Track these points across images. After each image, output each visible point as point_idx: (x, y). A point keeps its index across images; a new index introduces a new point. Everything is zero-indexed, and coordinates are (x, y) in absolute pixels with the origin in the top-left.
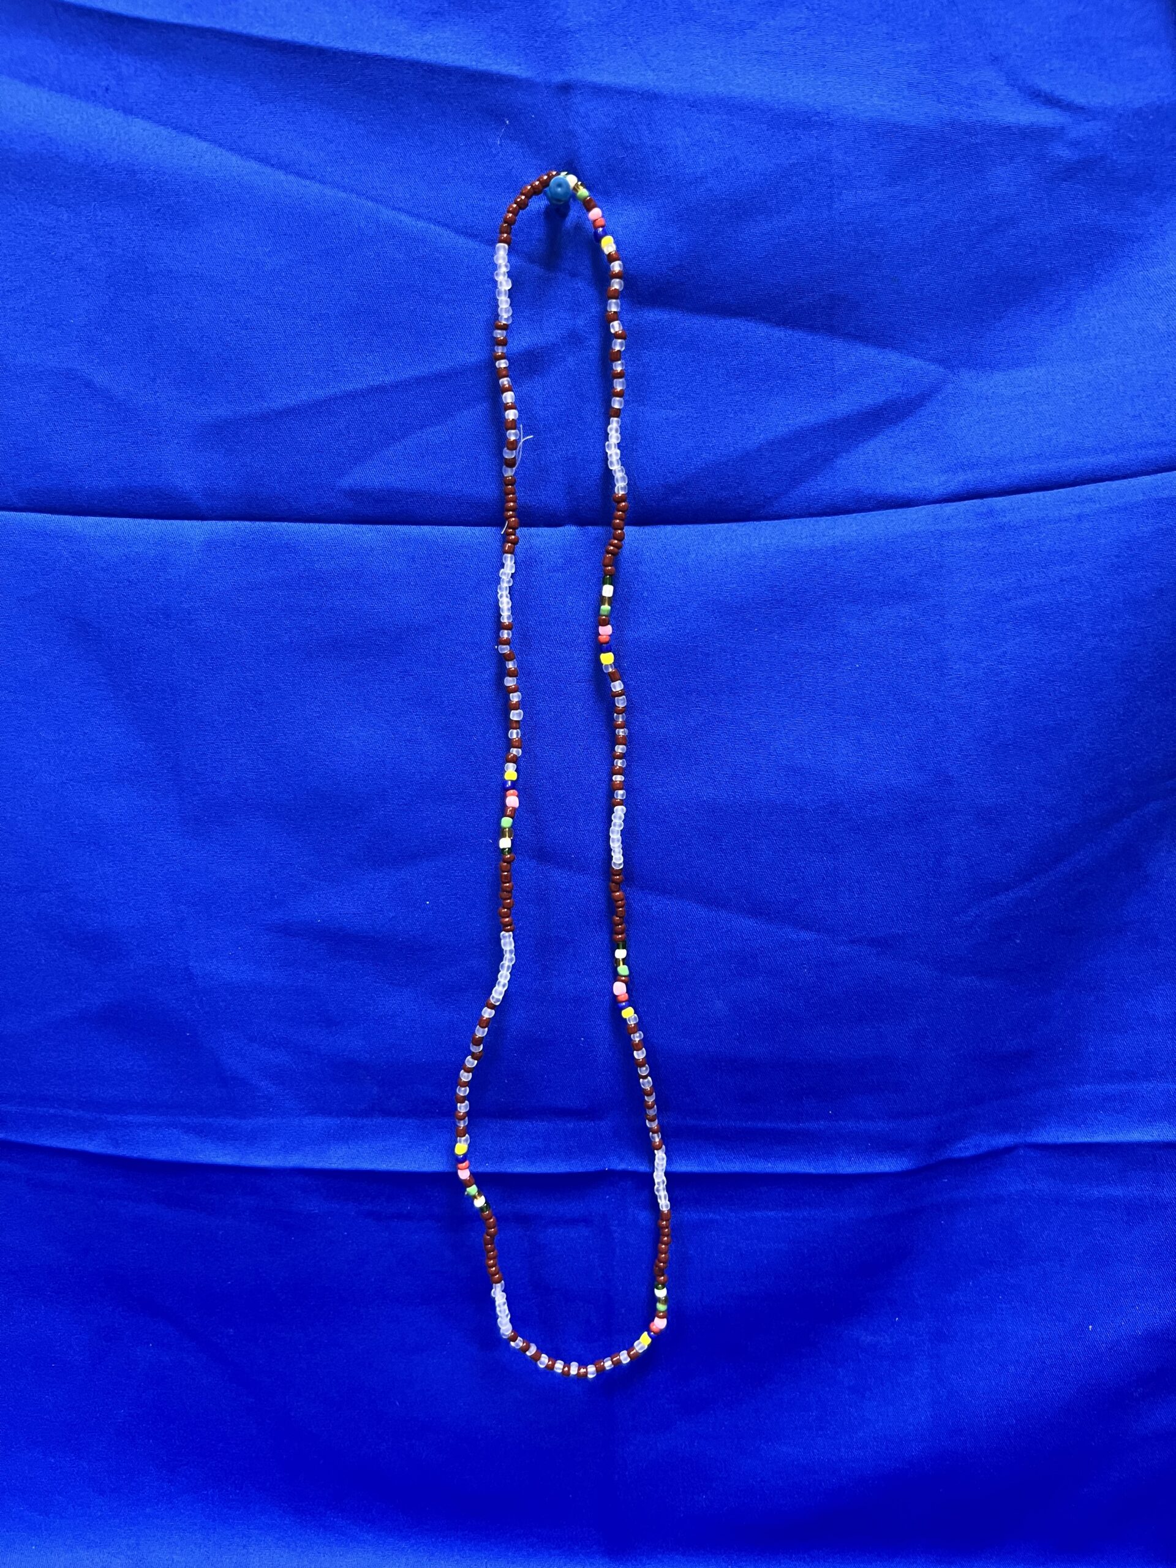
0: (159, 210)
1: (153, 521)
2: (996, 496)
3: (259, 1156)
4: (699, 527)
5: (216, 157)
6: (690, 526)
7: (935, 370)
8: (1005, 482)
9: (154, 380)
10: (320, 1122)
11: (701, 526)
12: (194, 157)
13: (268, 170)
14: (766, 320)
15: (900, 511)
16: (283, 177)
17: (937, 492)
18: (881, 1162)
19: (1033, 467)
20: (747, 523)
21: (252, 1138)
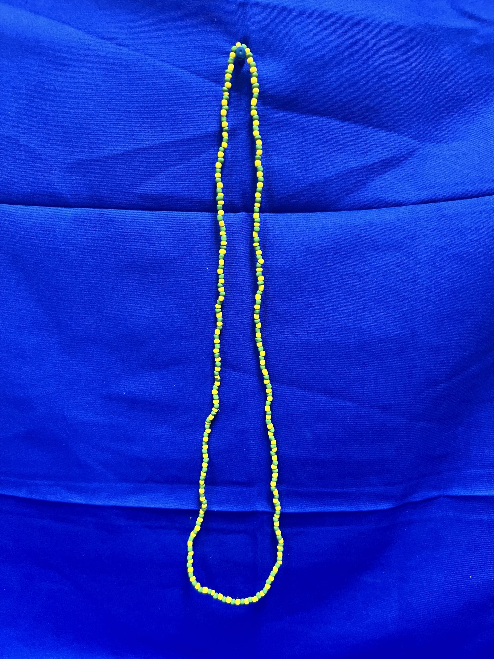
0: (50, 60)
1: (48, 208)
2: (442, 202)
3: (96, 500)
4: (303, 214)
5: (78, 35)
6: (299, 214)
7: (414, 142)
8: (445, 195)
9: (48, 141)
10: (125, 485)
11: (304, 213)
12: (67, 35)
13: (103, 42)
14: (335, 118)
15: (396, 208)
16: (109, 45)
17: (415, 199)
18: (380, 505)
19: (459, 188)
20: (325, 213)
21: (94, 493)
